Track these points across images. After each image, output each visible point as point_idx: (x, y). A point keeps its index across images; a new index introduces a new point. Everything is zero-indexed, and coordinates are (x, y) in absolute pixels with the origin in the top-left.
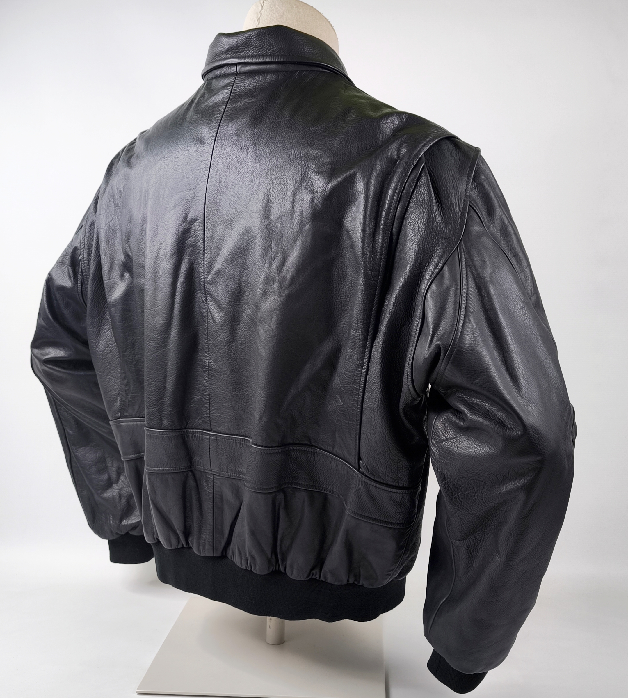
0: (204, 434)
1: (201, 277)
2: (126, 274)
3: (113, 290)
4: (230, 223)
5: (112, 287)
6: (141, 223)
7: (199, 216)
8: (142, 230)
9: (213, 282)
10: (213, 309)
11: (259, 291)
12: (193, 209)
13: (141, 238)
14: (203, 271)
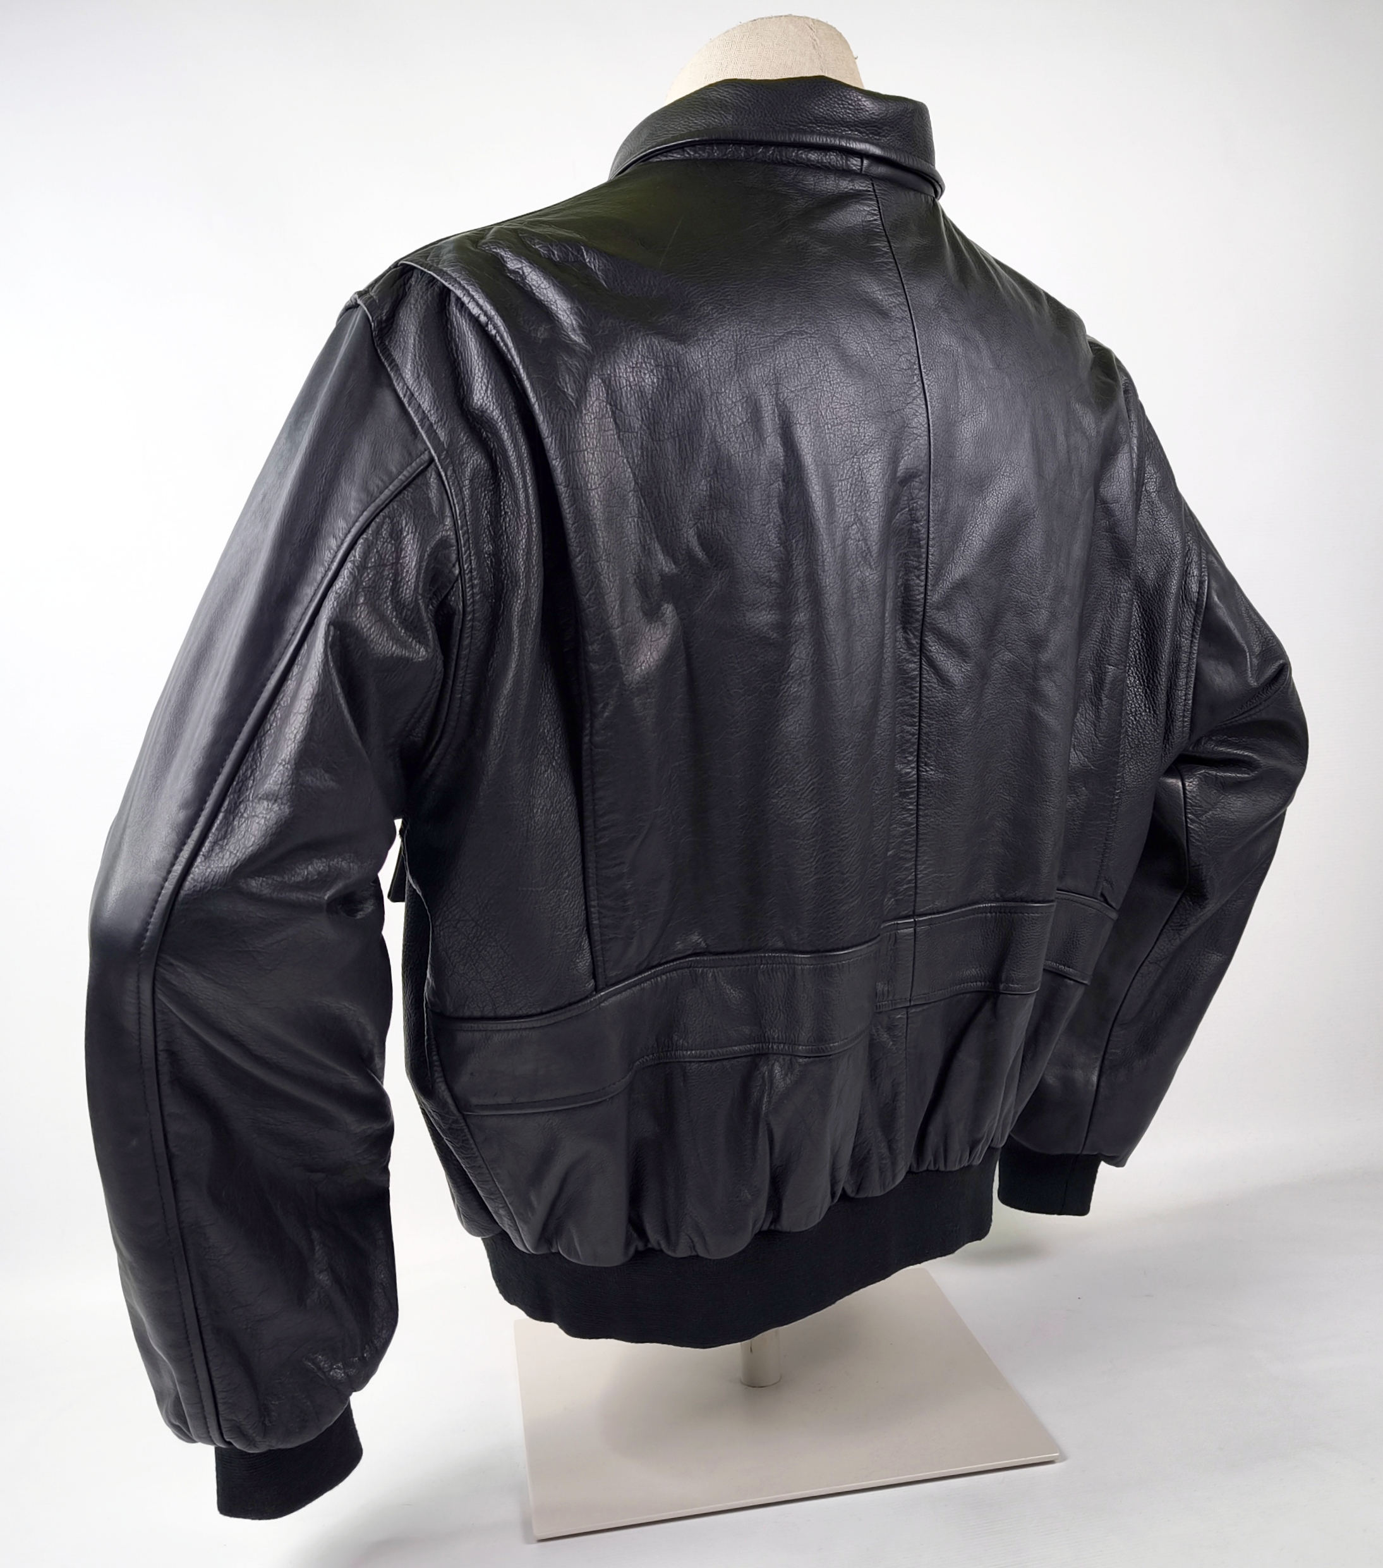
0: (899, 926)
1: (918, 597)
2: (666, 606)
3: (635, 650)
4: (979, 484)
5: (632, 642)
6: (766, 480)
7: (921, 467)
8: (769, 497)
9: (947, 604)
10: (942, 659)
11: (1044, 614)
12: (906, 453)
13: (766, 514)
14: (923, 584)
